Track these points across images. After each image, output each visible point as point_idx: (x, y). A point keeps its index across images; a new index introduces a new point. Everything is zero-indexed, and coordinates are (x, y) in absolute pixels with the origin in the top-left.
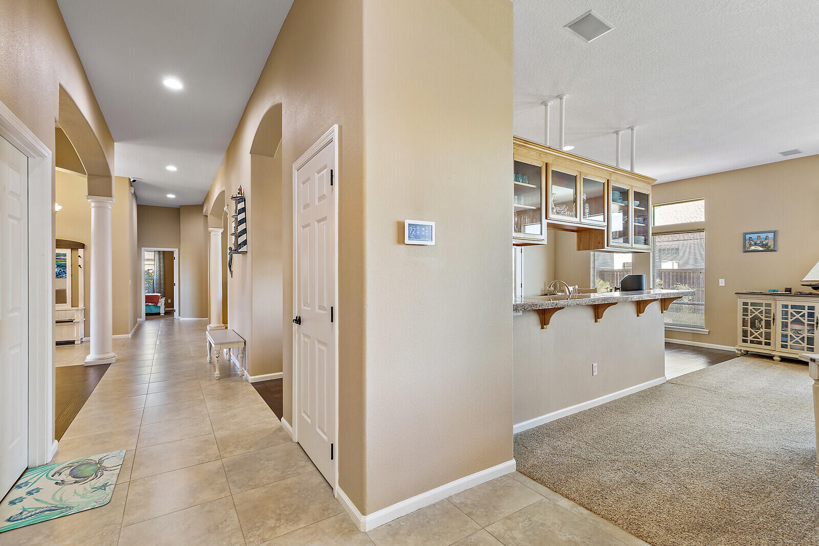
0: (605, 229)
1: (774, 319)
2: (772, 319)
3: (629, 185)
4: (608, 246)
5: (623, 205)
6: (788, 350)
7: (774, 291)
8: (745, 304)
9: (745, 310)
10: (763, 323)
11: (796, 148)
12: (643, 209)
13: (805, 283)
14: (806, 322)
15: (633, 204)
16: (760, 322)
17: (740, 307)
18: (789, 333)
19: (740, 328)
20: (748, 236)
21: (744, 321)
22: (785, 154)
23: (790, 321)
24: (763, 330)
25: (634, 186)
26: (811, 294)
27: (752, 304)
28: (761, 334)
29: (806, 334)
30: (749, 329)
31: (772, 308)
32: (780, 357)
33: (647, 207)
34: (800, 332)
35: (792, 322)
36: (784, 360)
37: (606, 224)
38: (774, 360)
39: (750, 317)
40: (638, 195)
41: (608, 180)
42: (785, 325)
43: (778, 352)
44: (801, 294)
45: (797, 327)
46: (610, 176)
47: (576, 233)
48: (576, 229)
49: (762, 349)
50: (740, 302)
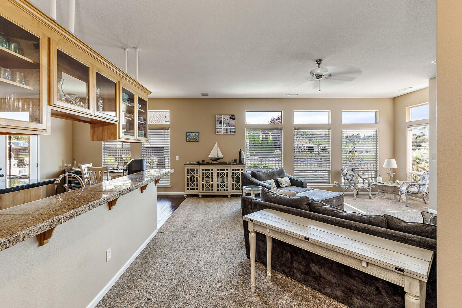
0: (117, 123)
1: (199, 176)
2: (198, 177)
3: (135, 91)
4: (119, 138)
5: (130, 105)
6: (205, 191)
7: (199, 162)
8: (188, 170)
9: (188, 173)
10: (195, 178)
11: (207, 93)
12: (143, 111)
13: (210, 158)
14: (210, 177)
15: (137, 107)
16: (194, 179)
17: (186, 171)
18: (205, 183)
19: (186, 182)
20: (188, 134)
21: (188, 179)
22: (203, 95)
23: (205, 176)
24: (195, 183)
25: (138, 94)
26: (212, 163)
27: (191, 170)
28: (194, 185)
29: (210, 183)
30: (190, 182)
31: (199, 171)
32: (202, 195)
33: (146, 110)
34: (208, 182)
35: (206, 178)
36: (204, 196)
37: (117, 119)
38: (199, 197)
39: (190, 176)
40: (141, 101)
41: (119, 82)
42: (203, 179)
43: (201, 193)
44: (208, 164)
45: (207, 179)
46: (121, 79)
47: (90, 124)
48: (89, 120)
49: (194, 192)
50: (186, 168)
